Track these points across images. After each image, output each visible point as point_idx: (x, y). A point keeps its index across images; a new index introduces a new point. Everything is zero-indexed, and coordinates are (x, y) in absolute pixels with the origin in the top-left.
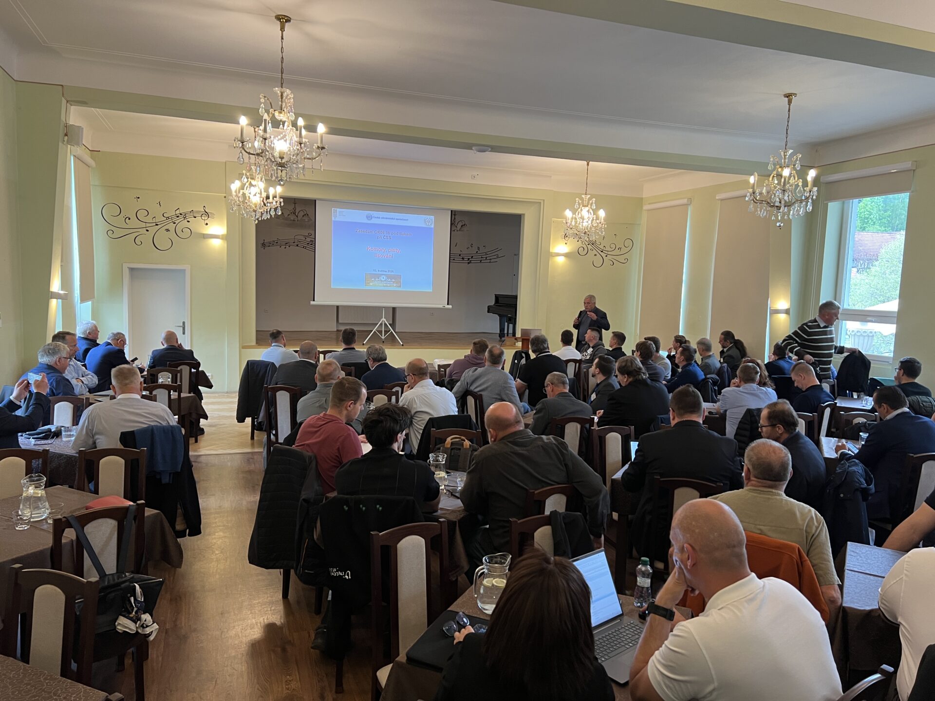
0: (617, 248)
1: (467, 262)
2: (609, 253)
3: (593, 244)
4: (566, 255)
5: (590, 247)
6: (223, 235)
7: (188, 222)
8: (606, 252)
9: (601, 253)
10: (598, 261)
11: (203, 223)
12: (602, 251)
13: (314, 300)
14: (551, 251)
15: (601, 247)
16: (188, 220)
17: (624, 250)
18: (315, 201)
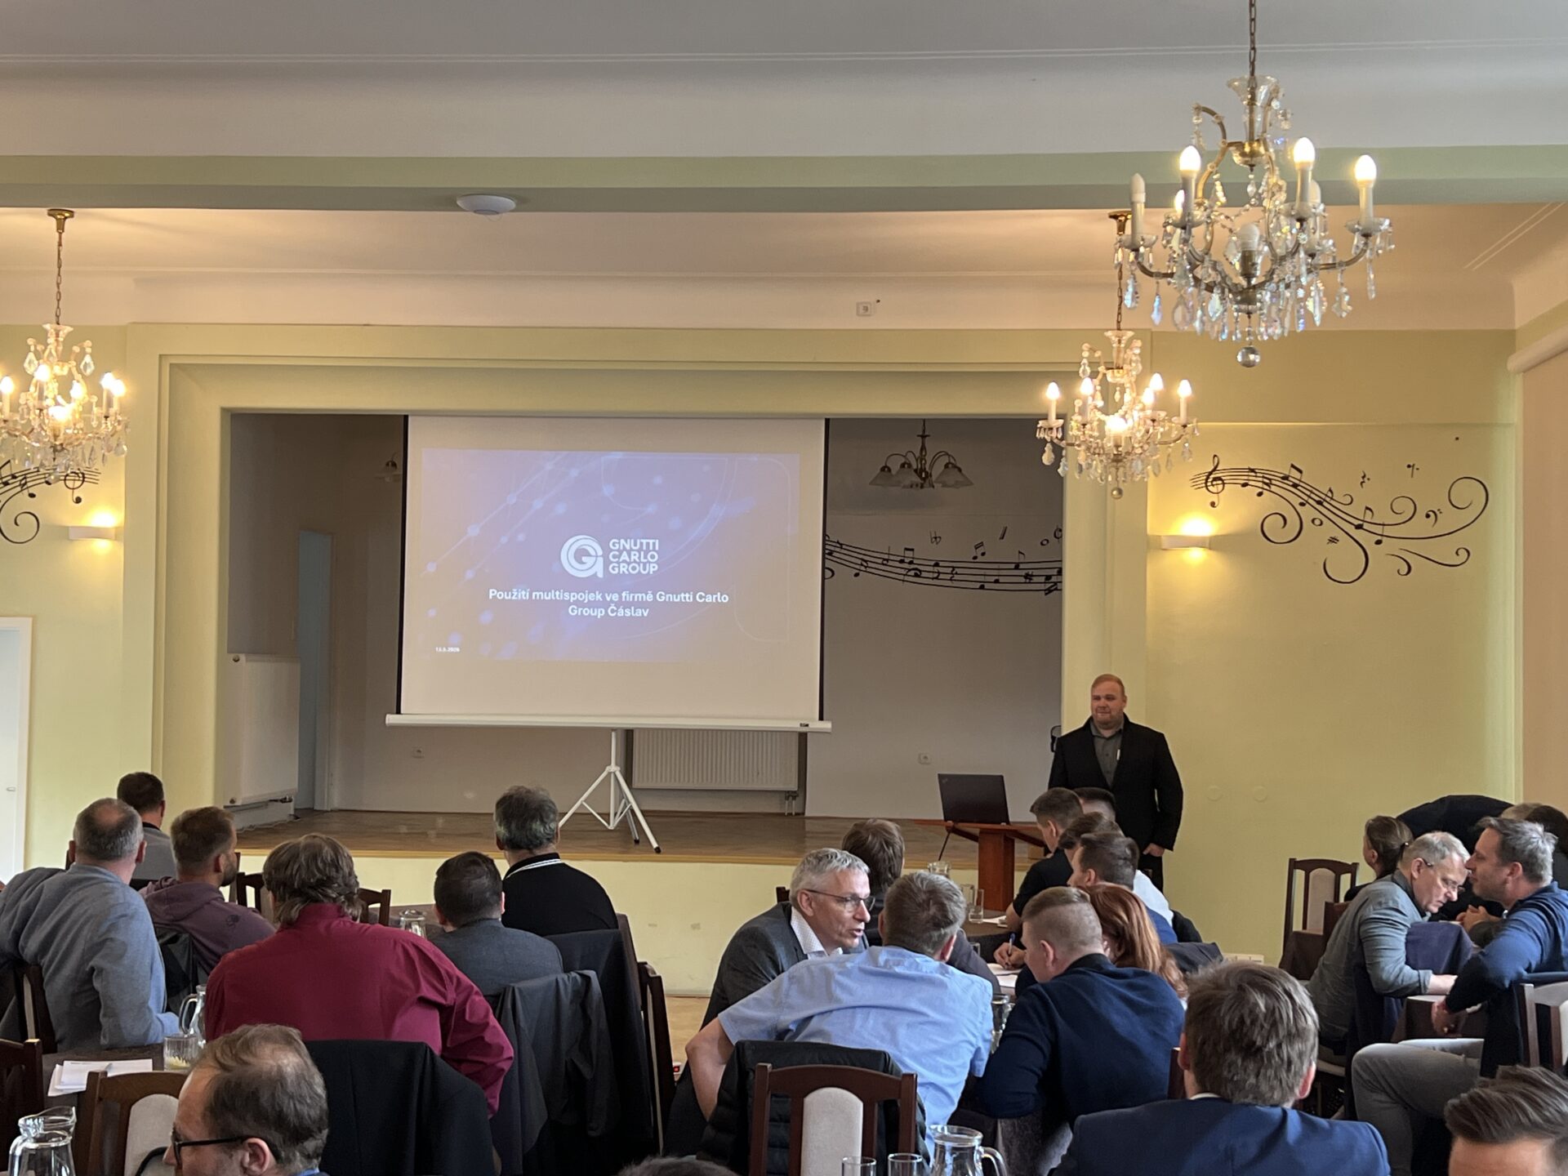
0: (1421, 513)
2: (1388, 531)
3: (1319, 503)
4: (1213, 544)
5: (1307, 513)
6: (117, 528)
7: (32, 496)
8: (1378, 529)
9: (1358, 534)
10: (1346, 559)
11: (69, 496)
12: (1359, 527)
13: (398, 712)
14: (1149, 531)
15: (1357, 510)
16: (31, 491)
17: (1450, 519)
18: (406, 417)
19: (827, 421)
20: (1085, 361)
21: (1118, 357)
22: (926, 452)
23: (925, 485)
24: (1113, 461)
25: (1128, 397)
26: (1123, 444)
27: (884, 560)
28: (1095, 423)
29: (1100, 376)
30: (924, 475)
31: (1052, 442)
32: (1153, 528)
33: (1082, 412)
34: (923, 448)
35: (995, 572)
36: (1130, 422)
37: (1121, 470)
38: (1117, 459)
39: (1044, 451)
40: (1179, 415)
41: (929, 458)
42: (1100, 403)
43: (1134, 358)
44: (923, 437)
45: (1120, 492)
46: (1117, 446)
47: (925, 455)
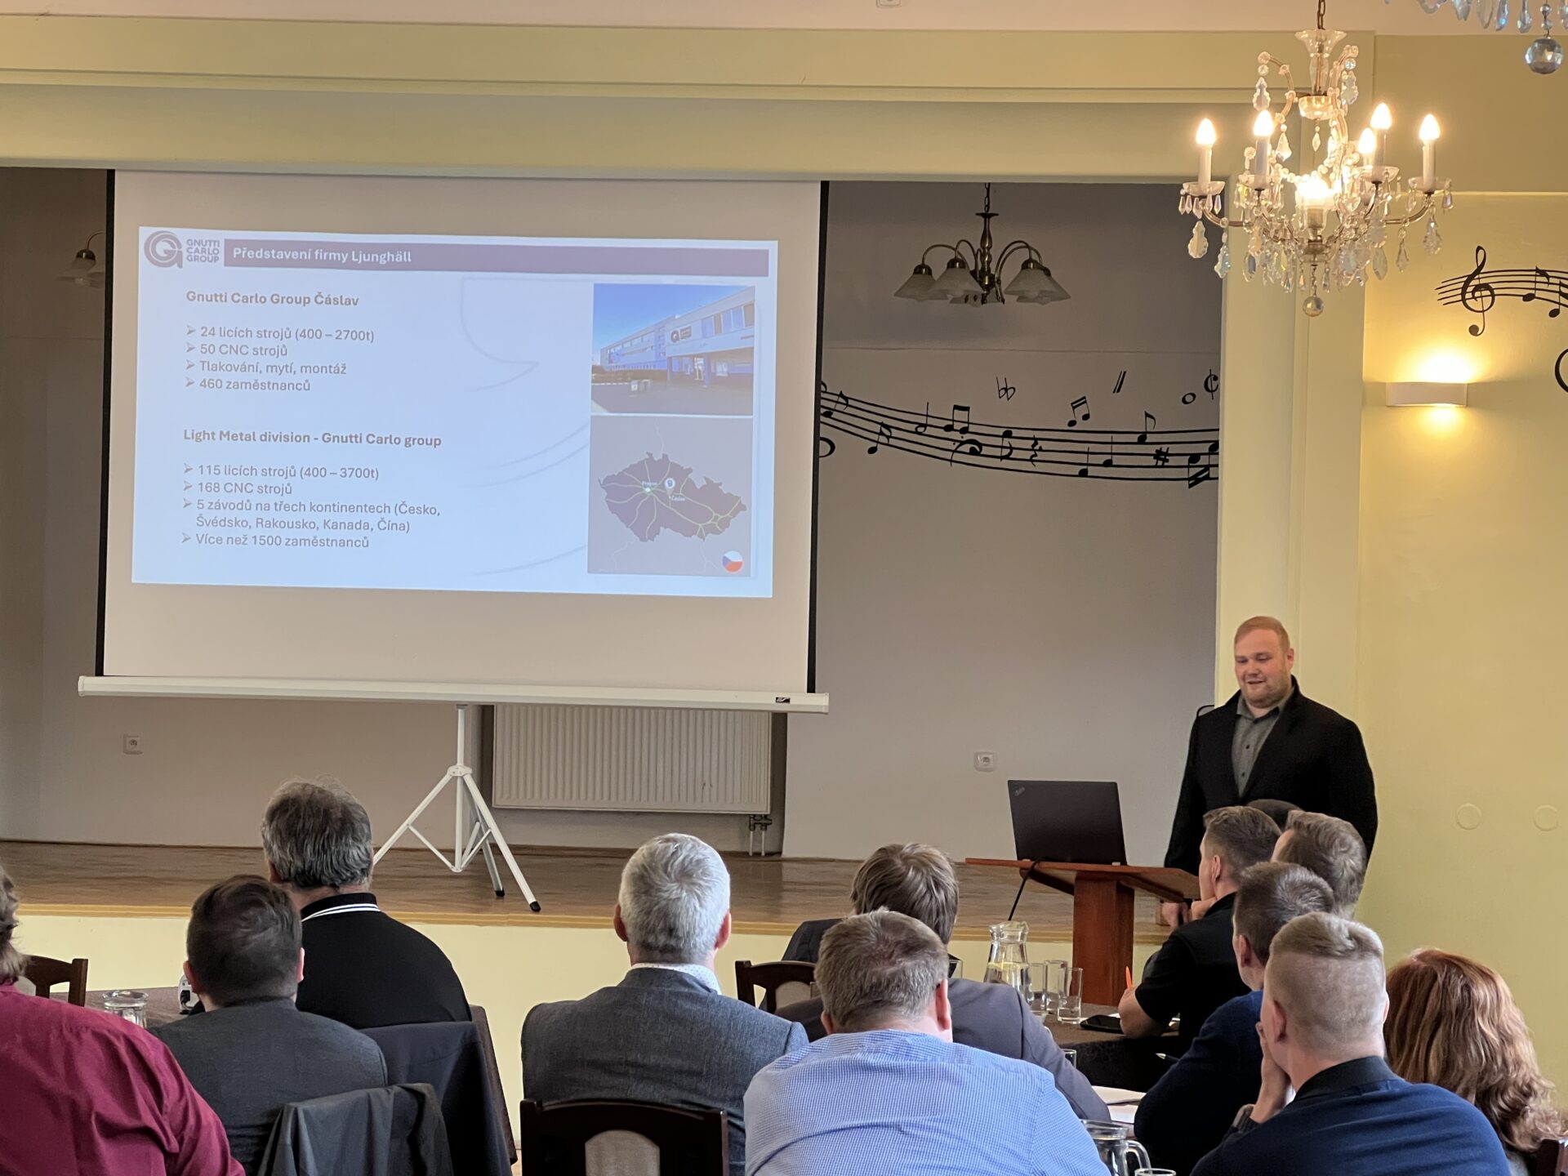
1: (1184, 473)
4: (1469, 396)
13: (99, 672)
14: (1367, 374)
18: (111, 174)
19: (825, 185)
20: (1262, 81)
21: (1318, 76)
22: (990, 243)
23: (988, 298)
24: (1307, 252)
25: (1333, 145)
26: (1324, 224)
27: (921, 425)
28: (1277, 189)
29: (1287, 108)
30: (987, 283)
31: (1204, 219)
32: (1373, 368)
33: (1257, 166)
34: (986, 235)
35: (1107, 448)
36: (1337, 188)
37: (1321, 267)
38: (1314, 249)
39: (1192, 236)
40: (1420, 174)
41: (995, 253)
42: (1286, 153)
43: (1345, 77)
44: (987, 216)
45: (1318, 304)
46: (1315, 227)
47: (989, 248)
